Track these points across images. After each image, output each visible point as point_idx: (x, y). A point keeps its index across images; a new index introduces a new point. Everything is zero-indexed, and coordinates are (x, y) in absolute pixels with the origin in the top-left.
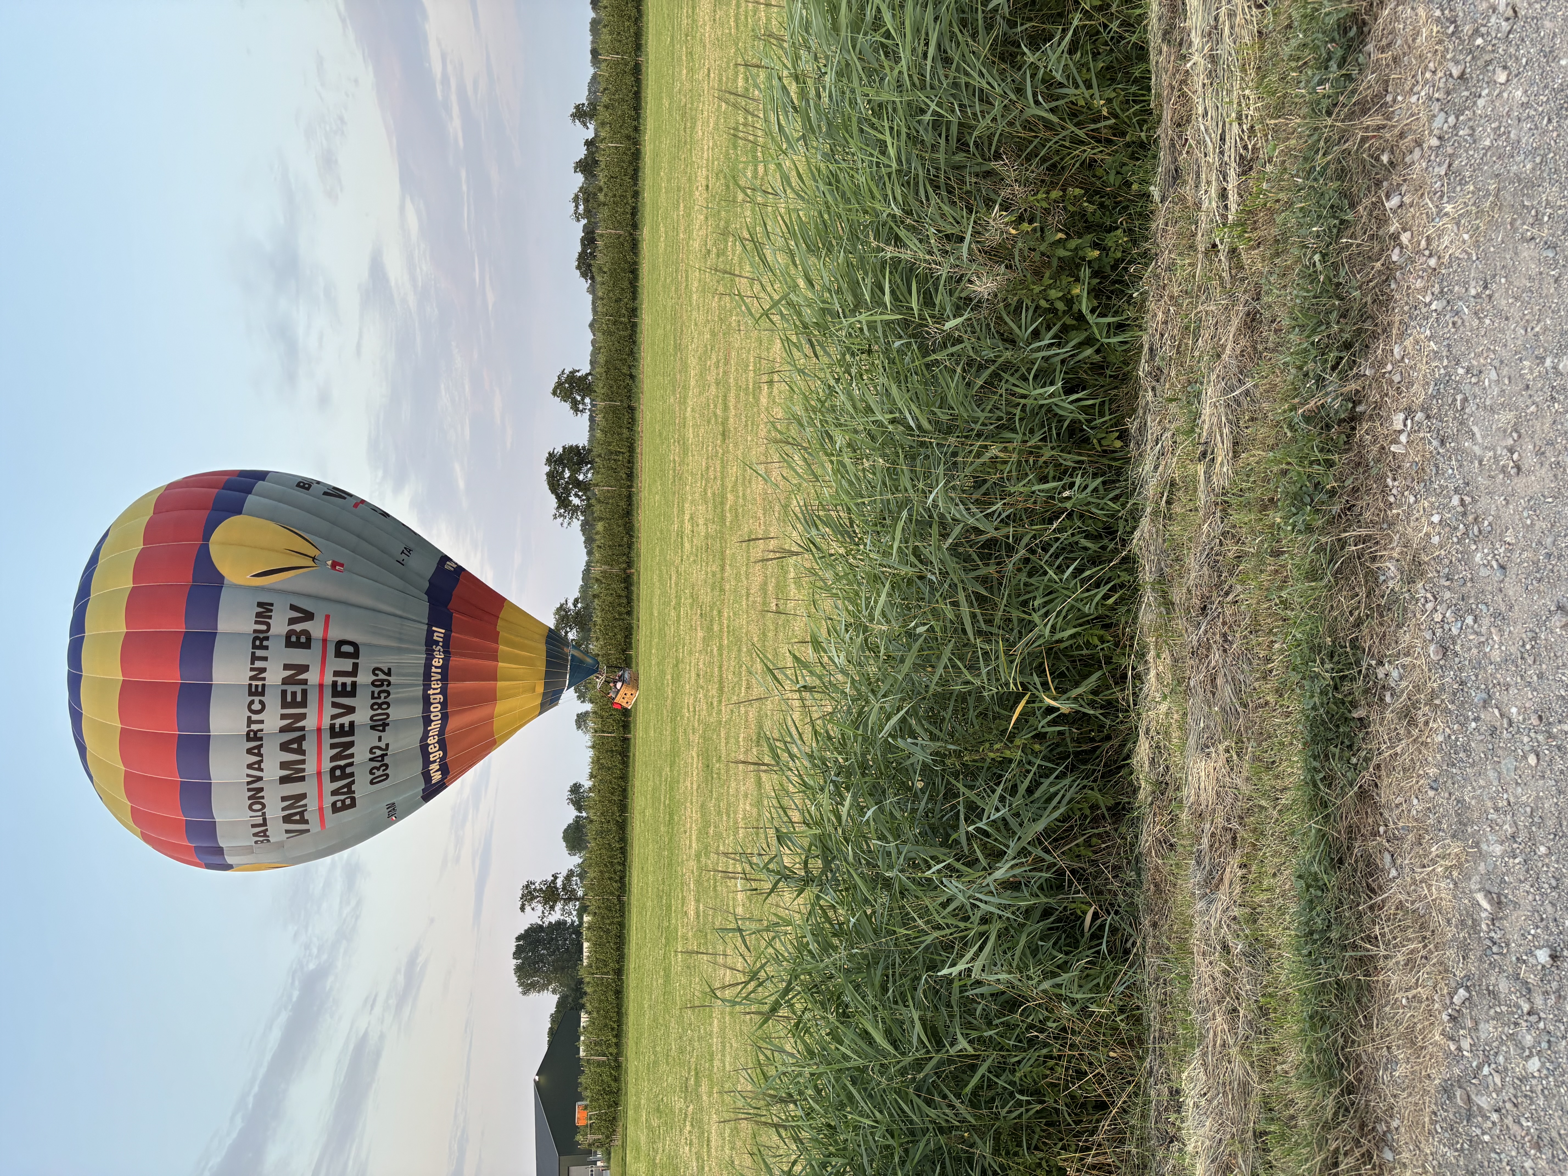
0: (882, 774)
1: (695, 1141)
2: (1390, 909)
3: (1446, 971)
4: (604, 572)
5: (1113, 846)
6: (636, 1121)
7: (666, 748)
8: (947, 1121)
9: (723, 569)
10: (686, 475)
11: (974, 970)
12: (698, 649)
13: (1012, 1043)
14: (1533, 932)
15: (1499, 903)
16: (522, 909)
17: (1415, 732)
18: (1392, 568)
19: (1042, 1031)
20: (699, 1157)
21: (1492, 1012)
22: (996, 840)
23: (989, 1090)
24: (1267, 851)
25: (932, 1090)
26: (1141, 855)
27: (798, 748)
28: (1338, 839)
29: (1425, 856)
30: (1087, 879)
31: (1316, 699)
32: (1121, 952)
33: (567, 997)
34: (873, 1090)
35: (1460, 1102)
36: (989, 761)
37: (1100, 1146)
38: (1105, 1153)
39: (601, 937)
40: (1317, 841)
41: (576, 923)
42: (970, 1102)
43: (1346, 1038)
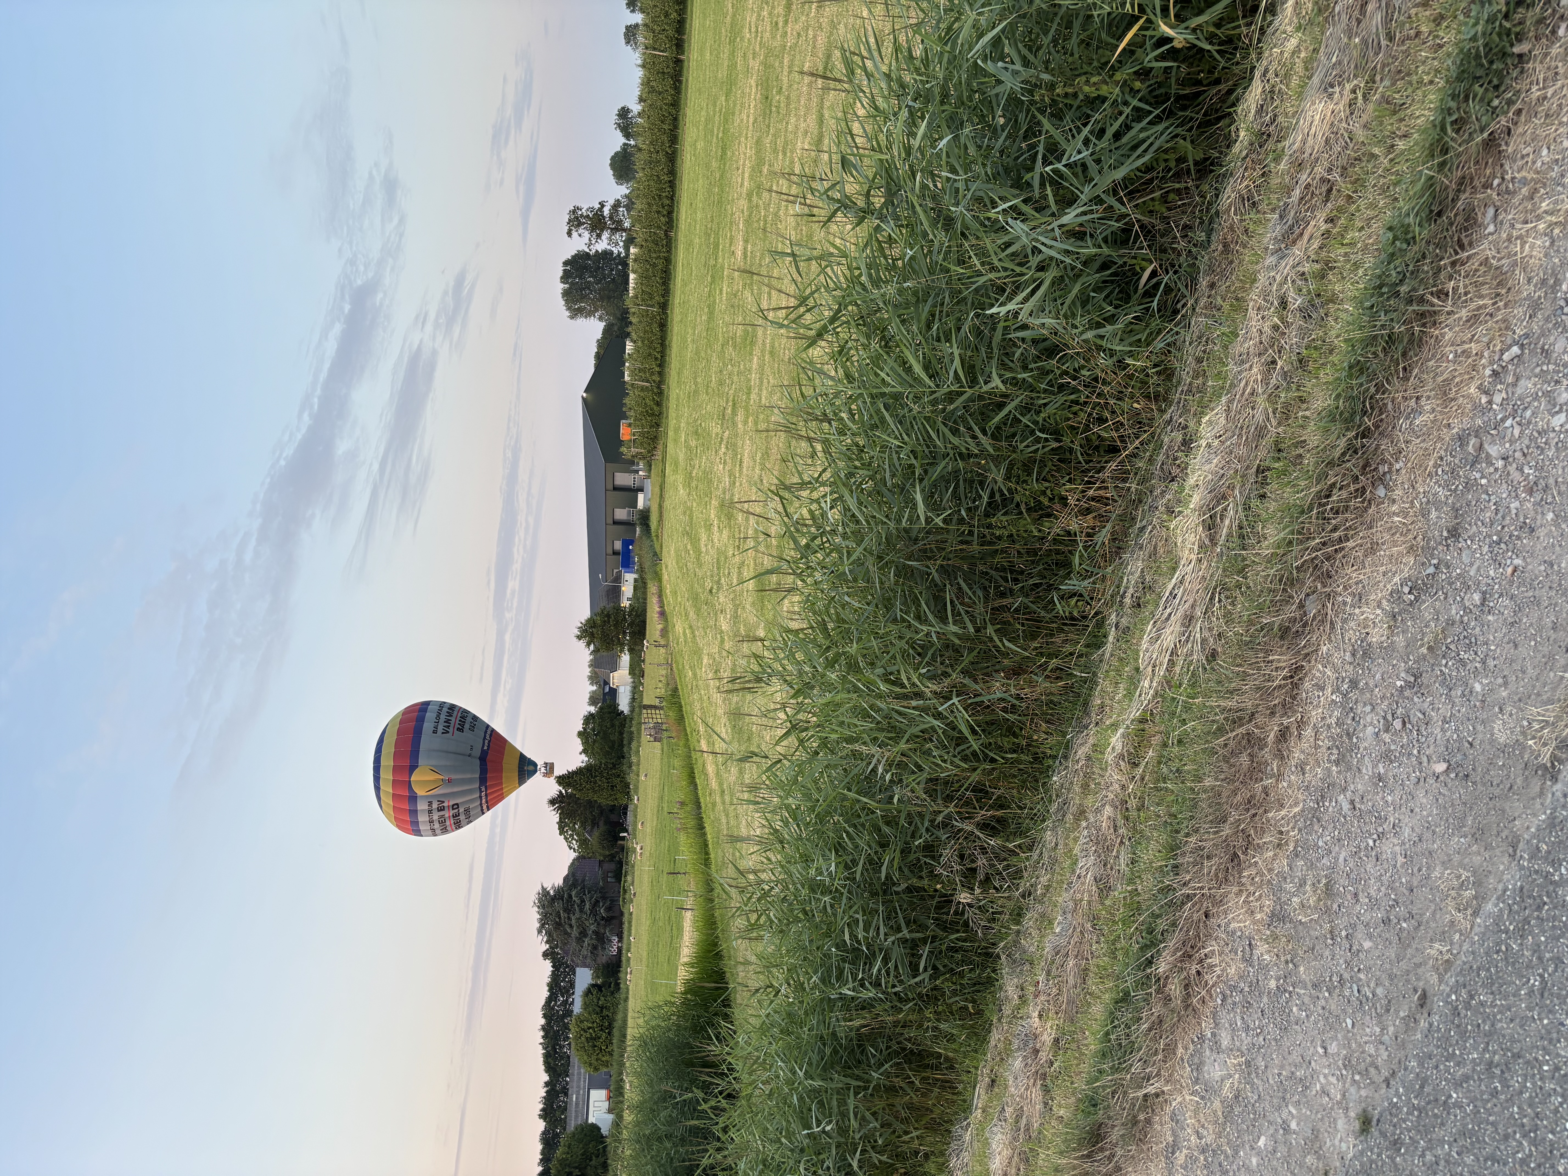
0: (962, 103)
1: (729, 461)
2: (1474, 264)
3: (1507, 328)
5: (1190, 204)
6: (676, 441)
7: (722, 74)
8: (968, 449)
11: (1022, 313)
13: (1043, 386)
16: (569, 234)
19: (1075, 378)
20: (731, 474)
21: (1538, 370)
22: (1072, 185)
23: (1012, 426)
24: (1362, 203)
25: (959, 421)
26: (1217, 213)
27: (875, 65)
28: (1447, 187)
29: (1532, 211)
30: (1154, 236)
31: (1480, 28)
32: (1170, 311)
33: (613, 325)
34: (904, 416)
35: (1470, 449)
36: (1081, 97)
37: (1102, 482)
38: (1106, 488)
39: (647, 270)
40: (1423, 190)
41: (623, 255)
42: (993, 435)
43: (1379, 388)
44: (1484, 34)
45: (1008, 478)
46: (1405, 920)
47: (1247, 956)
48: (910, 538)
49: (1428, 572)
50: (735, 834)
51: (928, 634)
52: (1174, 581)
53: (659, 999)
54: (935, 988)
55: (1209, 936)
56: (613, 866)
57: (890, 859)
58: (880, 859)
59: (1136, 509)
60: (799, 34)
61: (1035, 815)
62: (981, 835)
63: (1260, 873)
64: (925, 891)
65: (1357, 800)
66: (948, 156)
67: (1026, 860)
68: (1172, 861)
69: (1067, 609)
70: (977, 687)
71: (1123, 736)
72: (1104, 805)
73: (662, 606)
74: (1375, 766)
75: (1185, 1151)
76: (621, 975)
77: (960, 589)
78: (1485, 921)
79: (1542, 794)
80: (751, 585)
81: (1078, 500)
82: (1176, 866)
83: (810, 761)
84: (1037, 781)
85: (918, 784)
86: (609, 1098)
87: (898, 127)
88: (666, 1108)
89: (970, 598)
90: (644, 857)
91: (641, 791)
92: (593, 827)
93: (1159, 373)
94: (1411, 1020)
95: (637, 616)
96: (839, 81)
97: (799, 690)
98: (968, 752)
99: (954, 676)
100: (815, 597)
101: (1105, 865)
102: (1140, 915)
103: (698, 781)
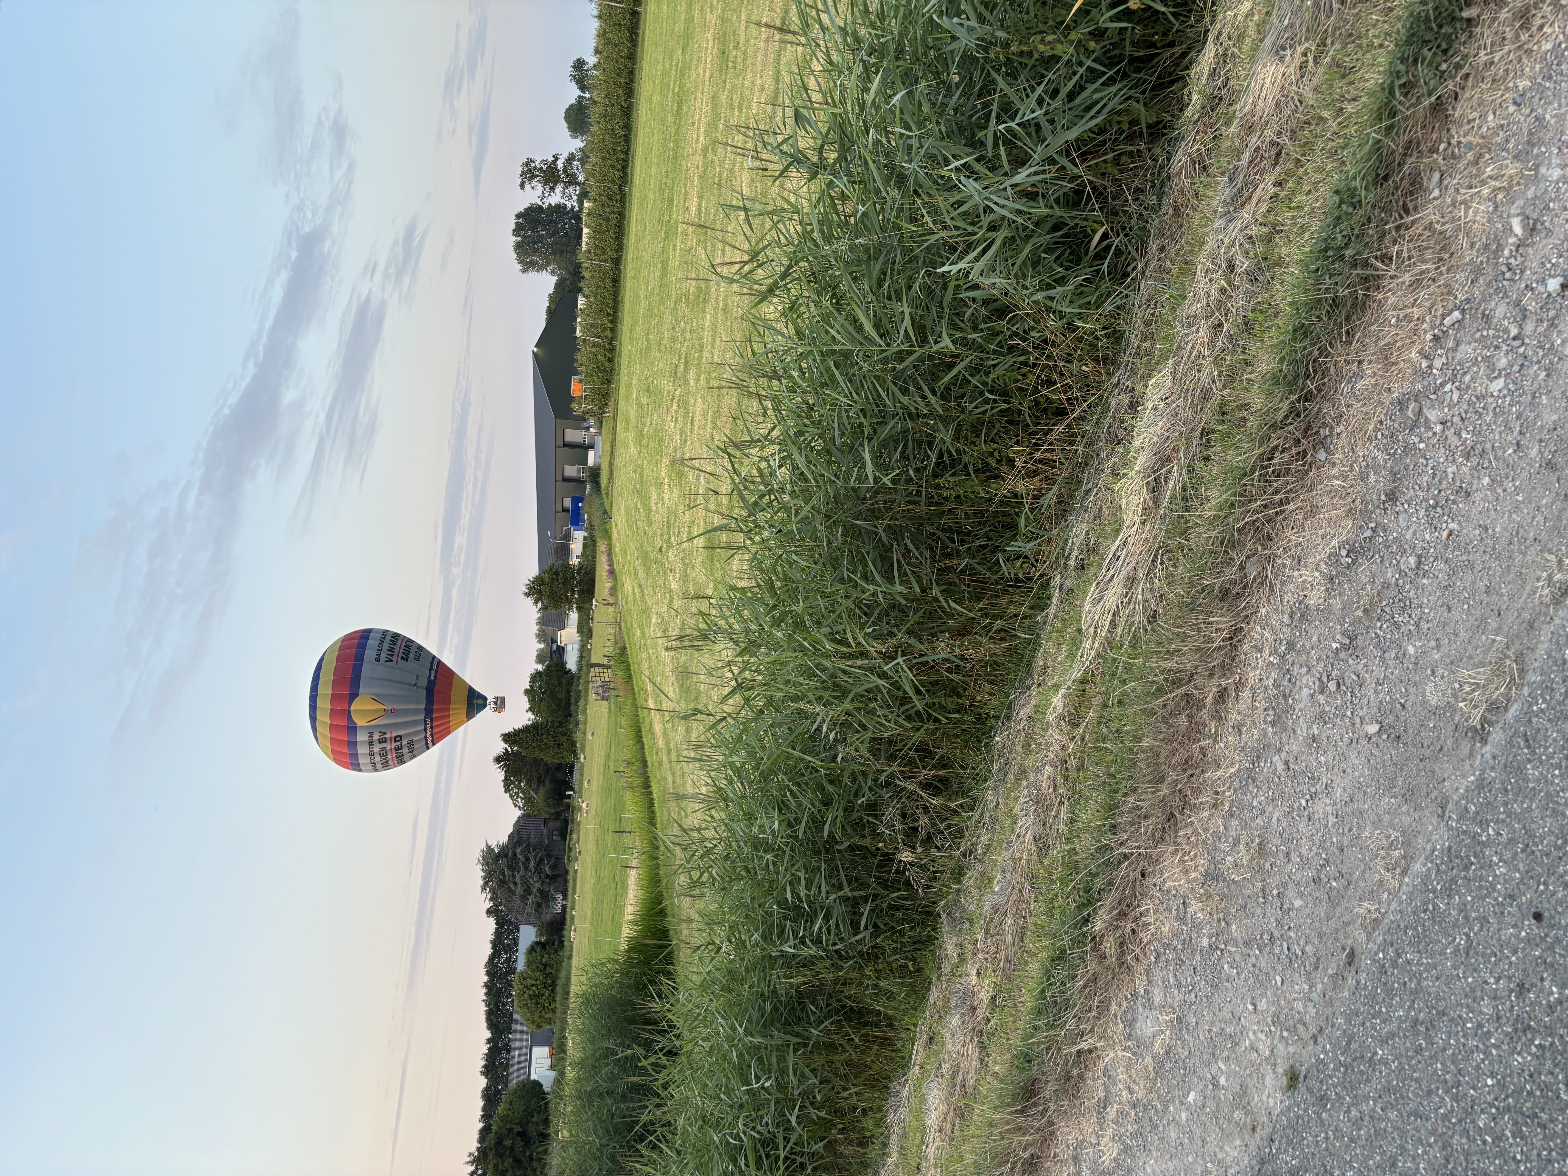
0: (917, 59)
1: (680, 419)
2: (1418, 229)
3: (1449, 293)
5: (1141, 167)
6: (627, 398)
7: (679, 27)
8: (917, 409)
11: (973, 272)
13: (992, 347)
14: (1554, 261)
15: (1533, 229)
16: (522, 186)
19: (1024, 340)
20: (682, 432)
21: (1478, 335)
22: (1025, 144)
23: (961, 386)
24: (1310, 167)
25: (909, 380)
26: (1169, 177)
27: (831, 19)
28: (1393, 152)
29: (1477, 176)
30: (1106, 198)
32: (1120, 274)
33: (565, 279)
34: (854, 375)
35: (1410, 413)
36: (1036, 56)
37: (1050, 444)
38: (1054, 450)
39: (601, 225)
40: (1370, 154)
41: (576, 209)
42: (942, 395)
43: (1322, 351)
45: (956, 438)
46: (1335, 880)
47: (1181, 915)
48: (858, 497)
49: (1365, 535)
50: (681, 792)
51: (874, 594)
52: (1117, 543)
53: (603, 957)
54: (876, 946)
55: (1144, 895)
56: (558, 824)
57: (833, 816)
58: (822, 817)
59: (1083, 472)
61: (977, 775)
62: (924, 795)
63: (1195, 833)
64: (868, 849)
65: (1291, 760)
66: (902, 112)
67: (967, 820)
68: (1110, 821)
69: (1012, 571)
70: (922, 647)
71: (1065, 696)
72: (1044, 765)
73: (611, 565)
74: (1309, 728)
75: (1116, 1106)
76: (565, 933)
77: (907, 549)
78: (1413, 881)
79: (1471, 755)
80: (700, 542)
81: (1025, 462)
82: (1113, 826)
83: (754, 719)
84: (979, 741)
85: (862, 743)
86: (552, 1055)
87: (852, 82)
88: (608, 1065)
89: (917, 558)
90: (590, 815)
91: (587, 749)
92: (539, 785)
93: (1107, 336)
94: (1339, 977)
95: (586, 574)
96: (794, 33)
97: (746, 648)
98: (912, 712)
99: (900, 635)
100: (762, 556)
101: (1044, 824)
102: (1077, 873)
103: (645, 740)
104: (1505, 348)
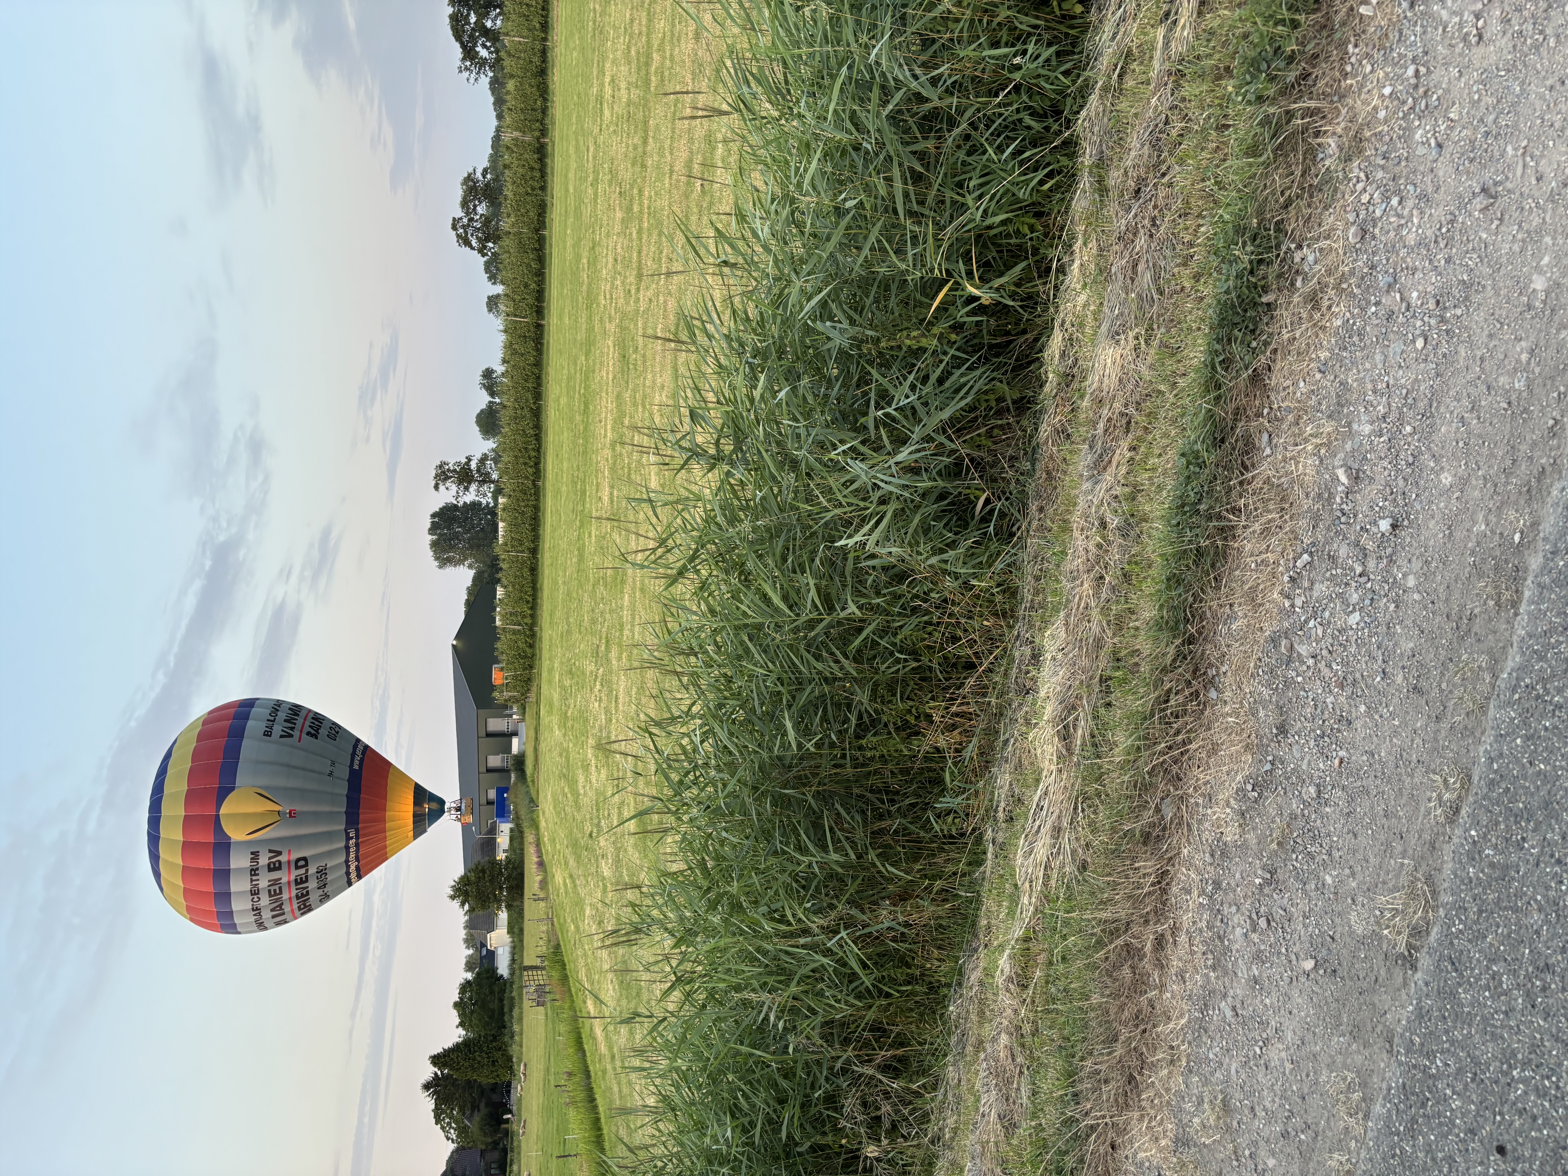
0: (798, 358)
1: (604, 698)
2: (1257, 484)
3: (1296, 538)
4: (516, 139)
5: (1013, 438)
6: (550, 682)
7: (581, 336)
8: (831, 673)
9: (645, 142)
10: (607, 28)
11: (869, 543)
12: (616, 230)
13: (896, 610)
14: (1381, 504)
15: (1357, 478)
16: (436, 487)
17: (1317, 316)
18: (1333, 145)
19: (925, 601)
20: (607, 711)
21: (1328, 574)
22: (903, 426)
23: (872, 648)
24: (1157, 434)
25: (821, 647)
26: (1038, 445)
27: (716, 328)
28: (1224, 419)
29: (1299, 435)
30: (984, 467)
31: (1231, 283)
32: (1007, 534)
33: (483, 572)
34: (768, 645)
35: (1283, 650)
36: (905, 349)
37: (964, 698)
38: (968, 703)
39: (516, 518)
40: (1205, 421)
41: (492, 505)
42: (854, 658)
43: (1196, 597)
44: (1235, 288)
45: (873, 698)
46: (1302, 1132)
48: (784, 765)
49: (1266, 768)
50: (628, 1104)
51: (810, 865)
52: (1039, 792)
56: (496, 1155)
57: (790, 1114)
58: (779, 1117)
59: (999, 723)
60: (650, 300)
61: (936, 1049)
62: (884, 1080)
63: (1158, 1094)
64: (831, 1148)
65: (1238, 1006)
66: (788, 406)
67: (931, 1101)
68: (1071, 1089)
69: (944, 828)
70: (864, 917)
71: (1010, 957)
72: (999, 1034)
73: (540, 856)
74: (1249, 969)
77: (838, 814)
78: (1376, 1125)
79: (1405, 984)
81: (943, 717)
82: (1075, 1095)
83: (697, 1015)
84: (934, 1013)
85: (813, 1029)
87: (740, 381)
89: (849, 823)
90: (531, 1140)
91: (525, 1063)
92: (473, 1111)
93: (1004, 592)
95: (514, 868)
96: (683, 342)
97: (682, 938)
98: (862, 989)
99: (840, 907)
100: (692, 836)
101: (1007, 1100)
102: (1047, 1153)
103: (586, 1047)
104: (1354, 584)
